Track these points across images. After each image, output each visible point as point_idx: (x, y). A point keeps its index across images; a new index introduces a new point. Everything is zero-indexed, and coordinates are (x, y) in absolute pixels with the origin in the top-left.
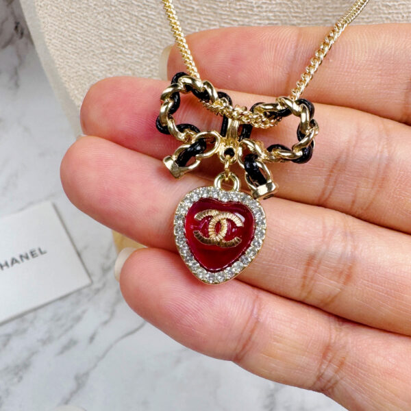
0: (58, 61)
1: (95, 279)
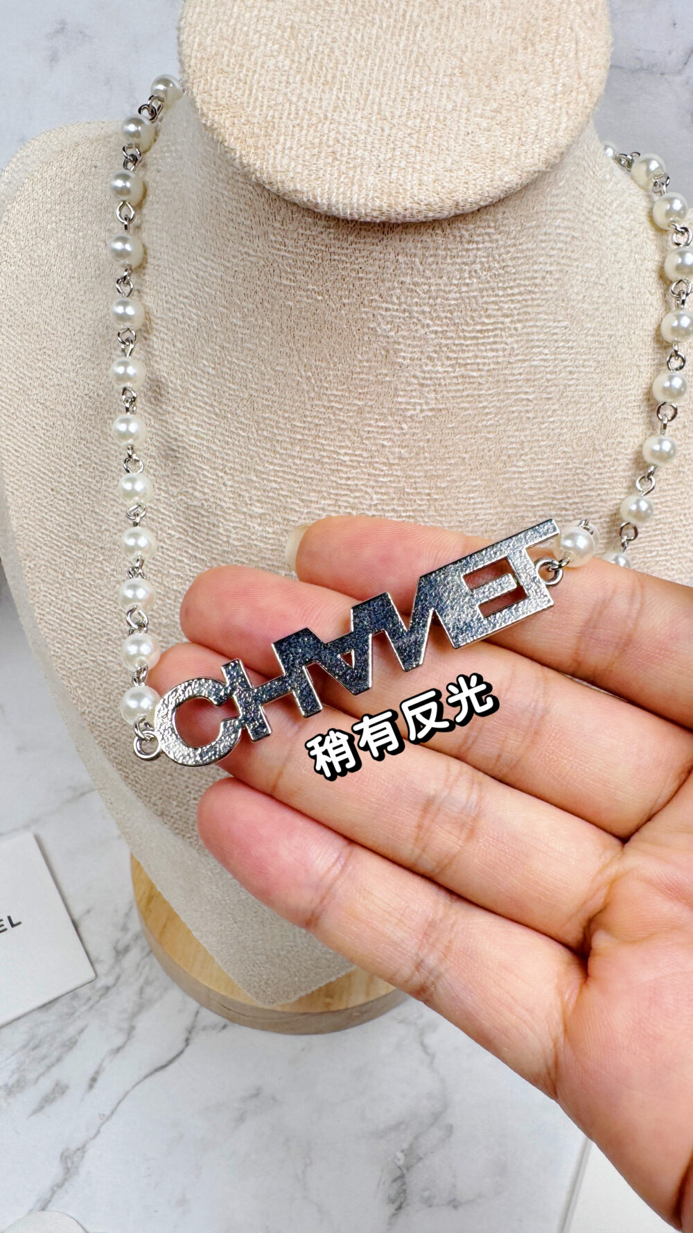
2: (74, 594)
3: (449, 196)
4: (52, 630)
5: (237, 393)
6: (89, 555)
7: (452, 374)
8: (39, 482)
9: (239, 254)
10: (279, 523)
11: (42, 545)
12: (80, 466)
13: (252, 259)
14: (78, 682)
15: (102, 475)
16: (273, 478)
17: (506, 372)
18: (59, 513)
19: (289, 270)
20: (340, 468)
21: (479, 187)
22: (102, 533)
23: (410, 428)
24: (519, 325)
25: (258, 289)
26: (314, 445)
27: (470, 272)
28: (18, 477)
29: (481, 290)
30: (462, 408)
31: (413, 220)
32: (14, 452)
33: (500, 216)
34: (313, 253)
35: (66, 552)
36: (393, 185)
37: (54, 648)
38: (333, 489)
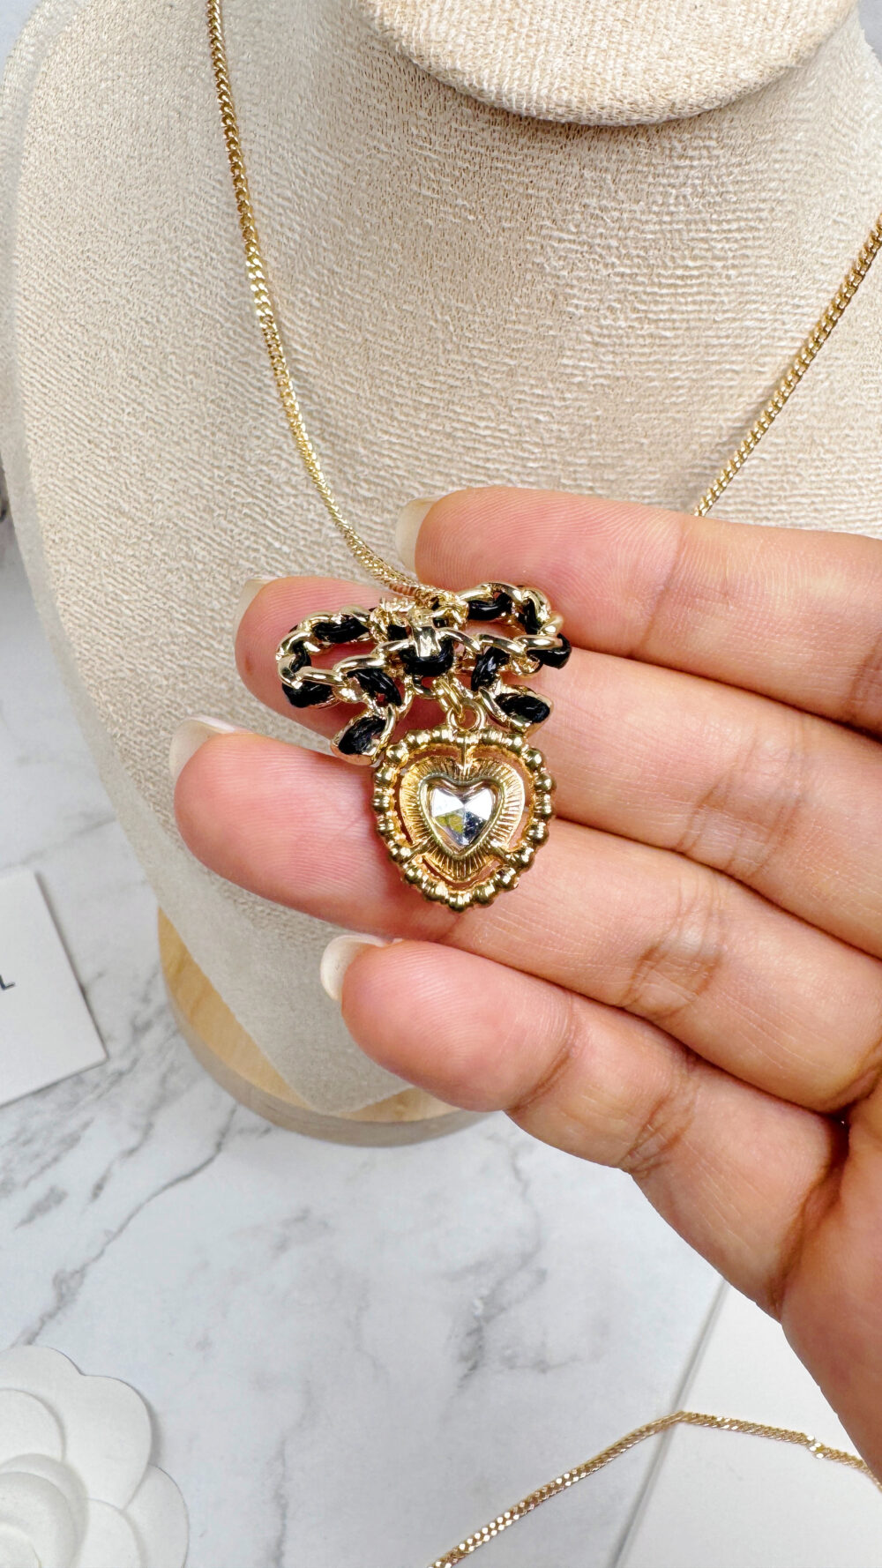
3: (663, 93)
5: (348, 335)
7: (639, 332)
8: (73, 430)
9: (365, 149)
10: (389, 512)
11: (72, 514)
12: (129, 413)
13: (385, 158)
15: (157, 427)
16: (386, 452)
17: (710, 333)
18: (97, 473)
19: (432, 175)
20: (477, 446)
21: (704, 84)
22: (153, 504)
23: (576, 399)
24: (732, 272)
25: (388, 199)
26: (446, 414)
27: (677, 197)
28: (43, 421)
29: (688, 223)
30: (647, 377)
31: (610, 123)
32: (40, 387)
33: (726, 125)
34: (468, 155)
36: (589, 73)
38: (466, 471)
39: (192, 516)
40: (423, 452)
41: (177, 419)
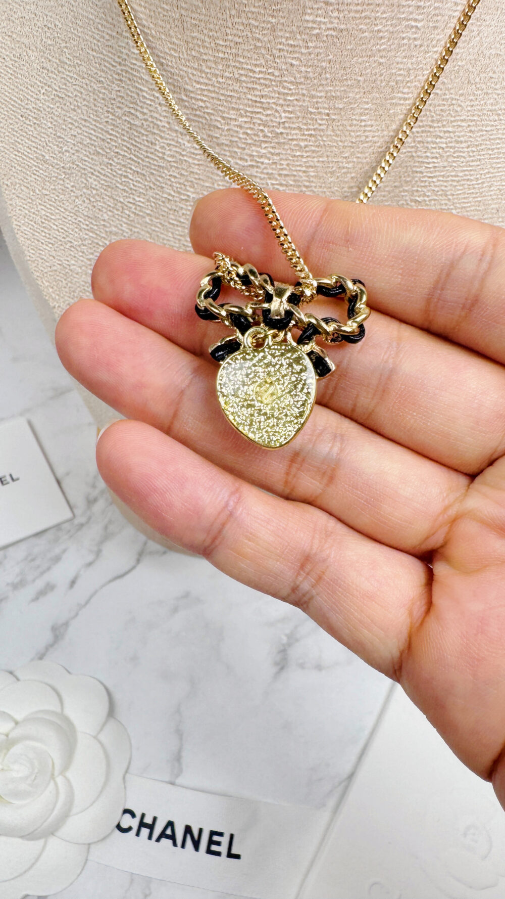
0: (28, 251)
1: (78, 512)
2: (43, 207)
4: (28, 239)
6: (53, 174)
8: (11, 110)
11: (16, 166)
12: (43, 93)
14: (49, 282)
15: (61, 100)
16: (199, 97)
18: (28, 136)
20: (255, 86)
22: (63, 154)
23: (315, 47)
26: (234, 64)
35: (35, 172)
37: (29, 254)
38: (249, 106)
39: (87, 159)
40: (223, 95)
41: (72, 93)
